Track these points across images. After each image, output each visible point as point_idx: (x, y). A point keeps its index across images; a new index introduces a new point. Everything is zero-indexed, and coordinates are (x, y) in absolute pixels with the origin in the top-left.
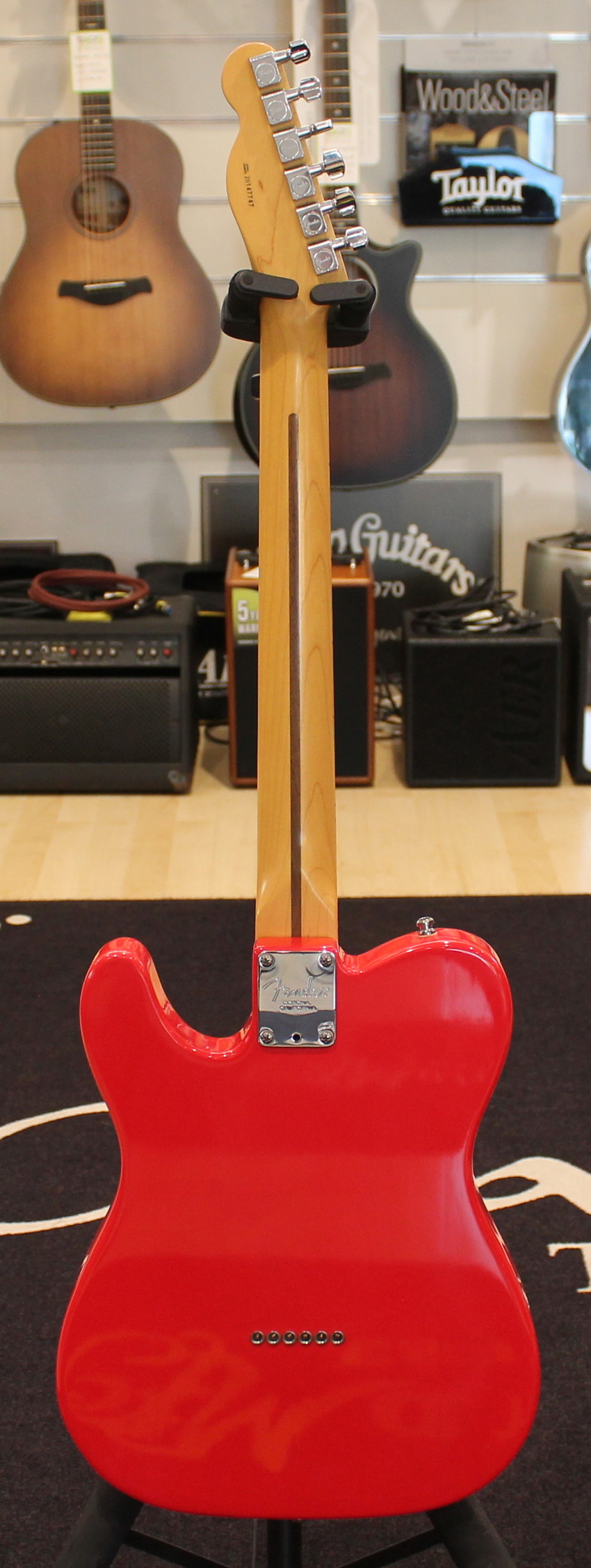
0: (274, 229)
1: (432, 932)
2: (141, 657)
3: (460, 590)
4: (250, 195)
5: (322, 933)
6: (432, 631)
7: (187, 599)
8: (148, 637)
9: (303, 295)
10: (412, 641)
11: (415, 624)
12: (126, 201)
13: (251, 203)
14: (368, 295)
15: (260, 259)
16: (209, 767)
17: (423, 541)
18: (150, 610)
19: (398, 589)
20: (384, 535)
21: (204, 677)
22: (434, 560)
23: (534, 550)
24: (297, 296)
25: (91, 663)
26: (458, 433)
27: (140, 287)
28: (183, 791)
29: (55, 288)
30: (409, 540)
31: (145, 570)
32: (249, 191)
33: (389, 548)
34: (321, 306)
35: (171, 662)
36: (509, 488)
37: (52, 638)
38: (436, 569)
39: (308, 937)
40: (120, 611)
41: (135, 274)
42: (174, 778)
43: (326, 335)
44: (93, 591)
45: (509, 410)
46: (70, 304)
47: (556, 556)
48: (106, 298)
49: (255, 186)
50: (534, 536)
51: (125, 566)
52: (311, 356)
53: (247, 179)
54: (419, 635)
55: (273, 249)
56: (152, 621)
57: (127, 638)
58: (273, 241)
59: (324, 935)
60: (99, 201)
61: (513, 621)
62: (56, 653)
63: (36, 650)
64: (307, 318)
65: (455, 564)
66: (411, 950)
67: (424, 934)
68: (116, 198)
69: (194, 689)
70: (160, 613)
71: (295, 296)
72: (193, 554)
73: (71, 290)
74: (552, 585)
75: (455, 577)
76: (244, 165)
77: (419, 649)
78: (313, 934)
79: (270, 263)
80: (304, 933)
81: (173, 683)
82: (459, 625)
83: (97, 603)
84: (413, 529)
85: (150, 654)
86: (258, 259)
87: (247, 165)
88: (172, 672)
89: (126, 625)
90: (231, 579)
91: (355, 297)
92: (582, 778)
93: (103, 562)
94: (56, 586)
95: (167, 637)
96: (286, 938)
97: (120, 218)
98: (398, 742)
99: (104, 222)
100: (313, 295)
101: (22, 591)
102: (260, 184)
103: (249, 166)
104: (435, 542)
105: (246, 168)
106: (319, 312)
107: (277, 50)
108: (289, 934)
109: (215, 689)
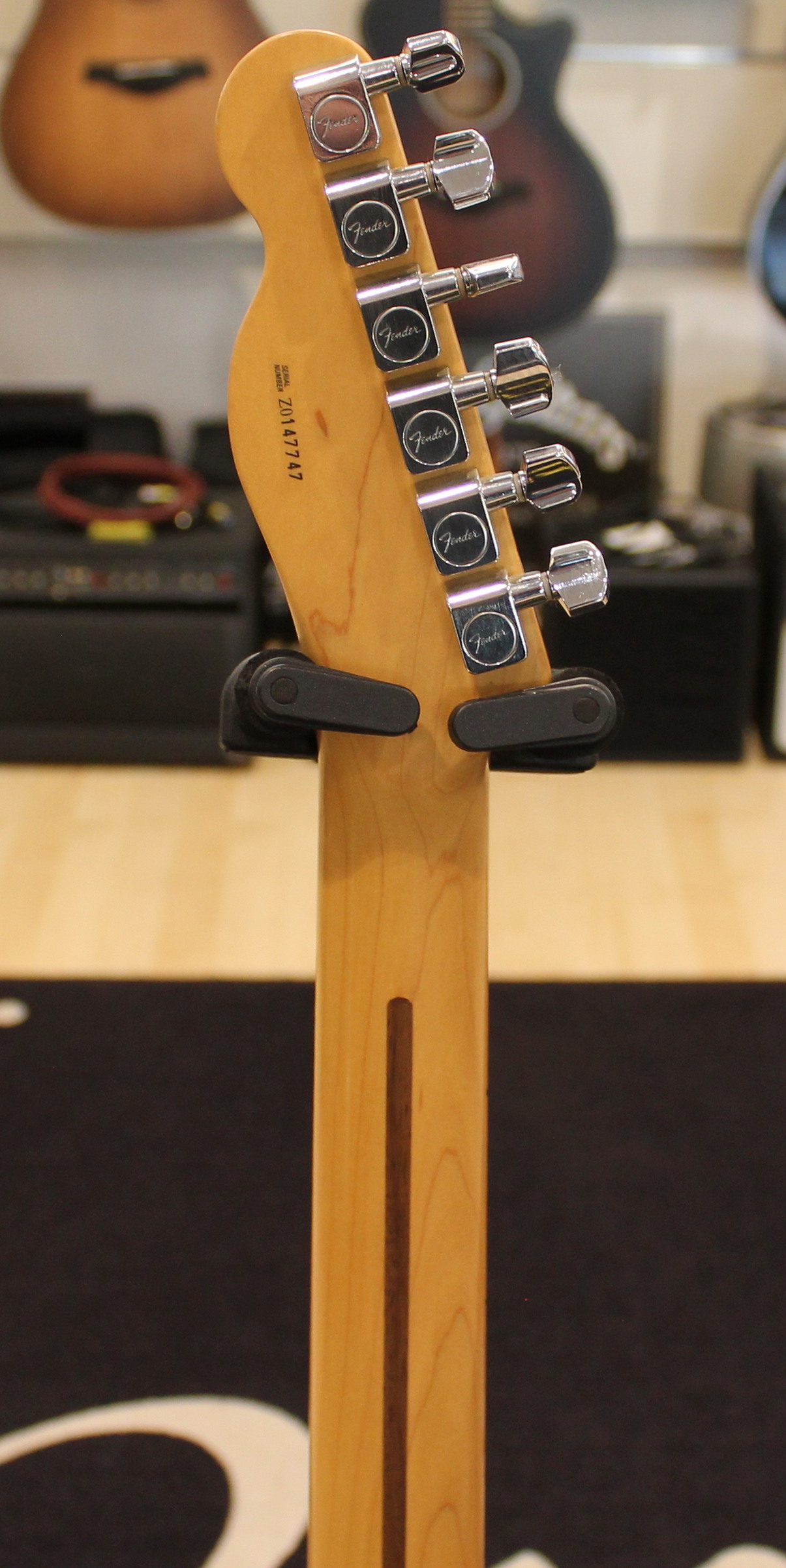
0: (357, 542)
2: (189, 588)
3: (612, 460)
4: (292, 449)
8: (199, 560)
9: (432, 721)
13: (295, 472)
15: (316, 619)
18: (203, 521)
23: (715, 426)
29: (78, 69)
32: (291, 439)
35: (229, 591)
37: (71, 559)
40: (163, 525)
47: (744, 440)
49: (305, 426)
52: (450, 856)
53: (286, 407)
55: (352, 592)
56: (204, 540)
57: (173, 562)
58: (351, 571)
61: (697, 542)
62: (75, 579)
63: (47, 575)
65: (606, 426)
70: (217, 527)
74: (738, 481)
76: (277, 367)
79: (343, 629)
81: (232, 625)
85: (200, 583)
86: (311, 618)
87: (285, 368)
88: (227, 608)
89: (173, 546)
92: (773, 754)
94: (75, 485)
95: (224, 560)
100: (459, 729)
101: (30, 484)
102: (321, 422)
103: (291, 373)
104: (581, 393)
105: (282, 377)
107: (374, 59)
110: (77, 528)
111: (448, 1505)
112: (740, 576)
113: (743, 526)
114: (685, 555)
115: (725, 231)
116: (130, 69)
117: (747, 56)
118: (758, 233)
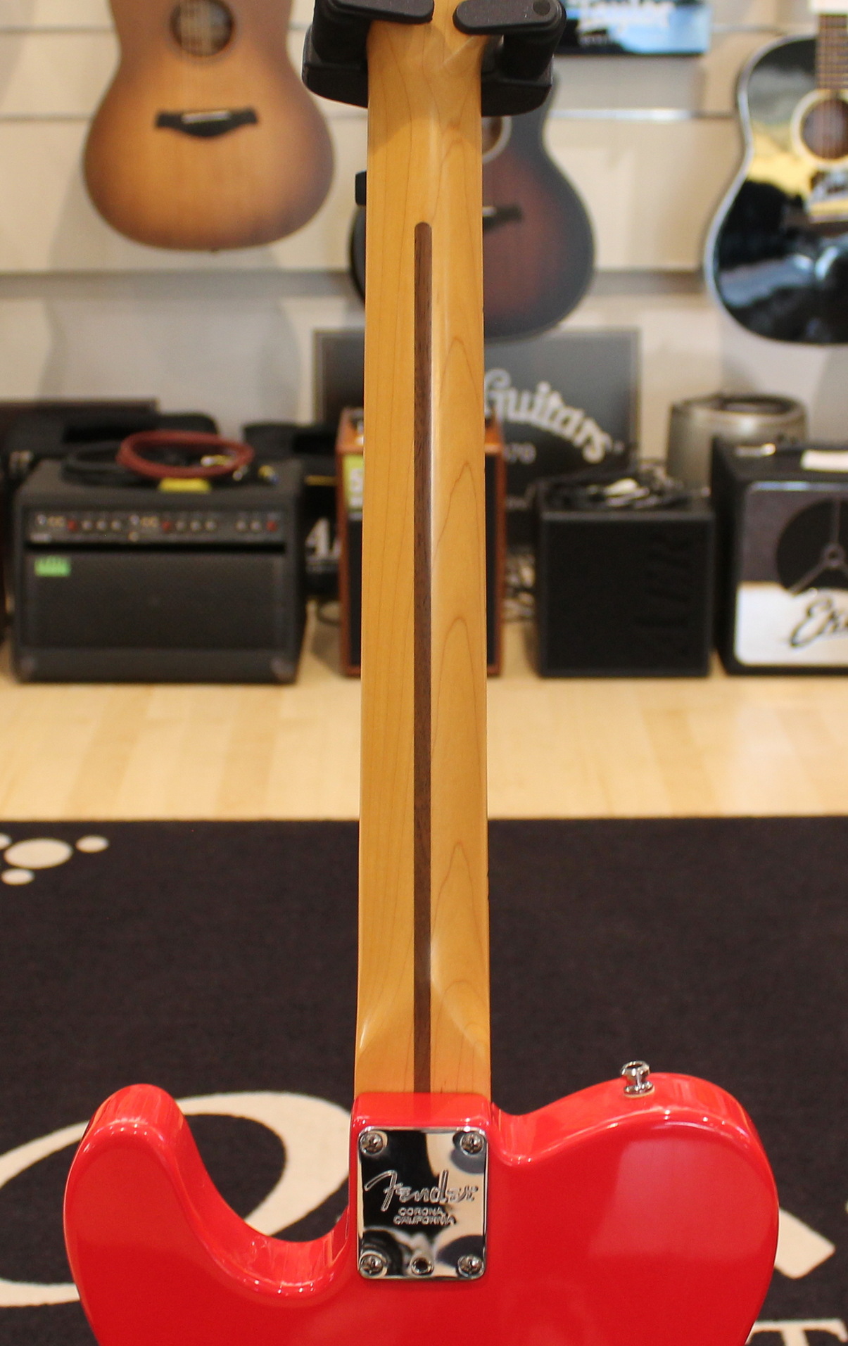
1: (647, 1090)
2: (243, 532)
3: (594, 454)
5: (464, 1087)
6: (569, 504)
7: (294, 466)
8: (251, 509)
9: (442, 16)
10: (548, 515)
11: (550, 497)
12: (230, 24)
14: (555, 16)
16: (319, 652)
17: (555, 401)
18: (253, 478)
19: (527, 453)
20: (512, 395)
21: (313, 550)
22: (566, 422)
23: (678, 414)
24: (431, 19)
25: (187, 538)
26: (597, 284)
27: (244, 118)
28: (287, 681)
29: (149, 118)
30: (539, 401)
31: (253, 432)
33: (518, 407)
34: (473, 38)
35: (276, 537)
36: (649, 345)
37: (143, 510)
38: (568, 432)
39: (441, 1093)
40: (220, 480)
41: (239, 103)
42: (279, 667)
43: (480, 88)
44: (189, 457)
45: (650, 259)
46: (167, 139)
47: (703, 421)
48: (208, 130)
50: (678, 397)
51: (230, 427)
52: (455, 125)
54: (553, 508)
56: (255, 492)
57: (228, 511)
59: (469, 1089)
60: (201, 24)
61: (660, 493)
62: (146, 527)
63: (125, 523)
64: (447, 60)
65: (590, 428)
66: (614, 1125)
67: (633, 1092)
68: (219, 19)
69: (301, 563)
70: (264, 482)
71: (427, 19)
72: (305, 413)
73: (169, 121)
74: (699, 454)
75: (588, 441)
77: (554, 526)
78: (450, 1088)
80: (436, 1085)
81: (279, 564)
82: (599, 499)
83: (195, 469)
84: (544, 388)
85: (251, 529)
88: (275, 548)
89: (229, 495)
90: (343, 444)
91: (531, 20)
92: (734, 670)
93: (205, 423)
94: (150, 451)
95: (271, 508)
96: (404, 1094)
97: (223, 42)
98: (529, 625)
99: (206, 46)
100: (459, 16)
101: (111, 455)
104: (569, 401)
106: (468, 49)
108: (410, 1086)
109: (327, 563)
110: (151, 483)
111: (459, 618)
112: (700, 513)
116: (193, 117)
117: (700, 115)
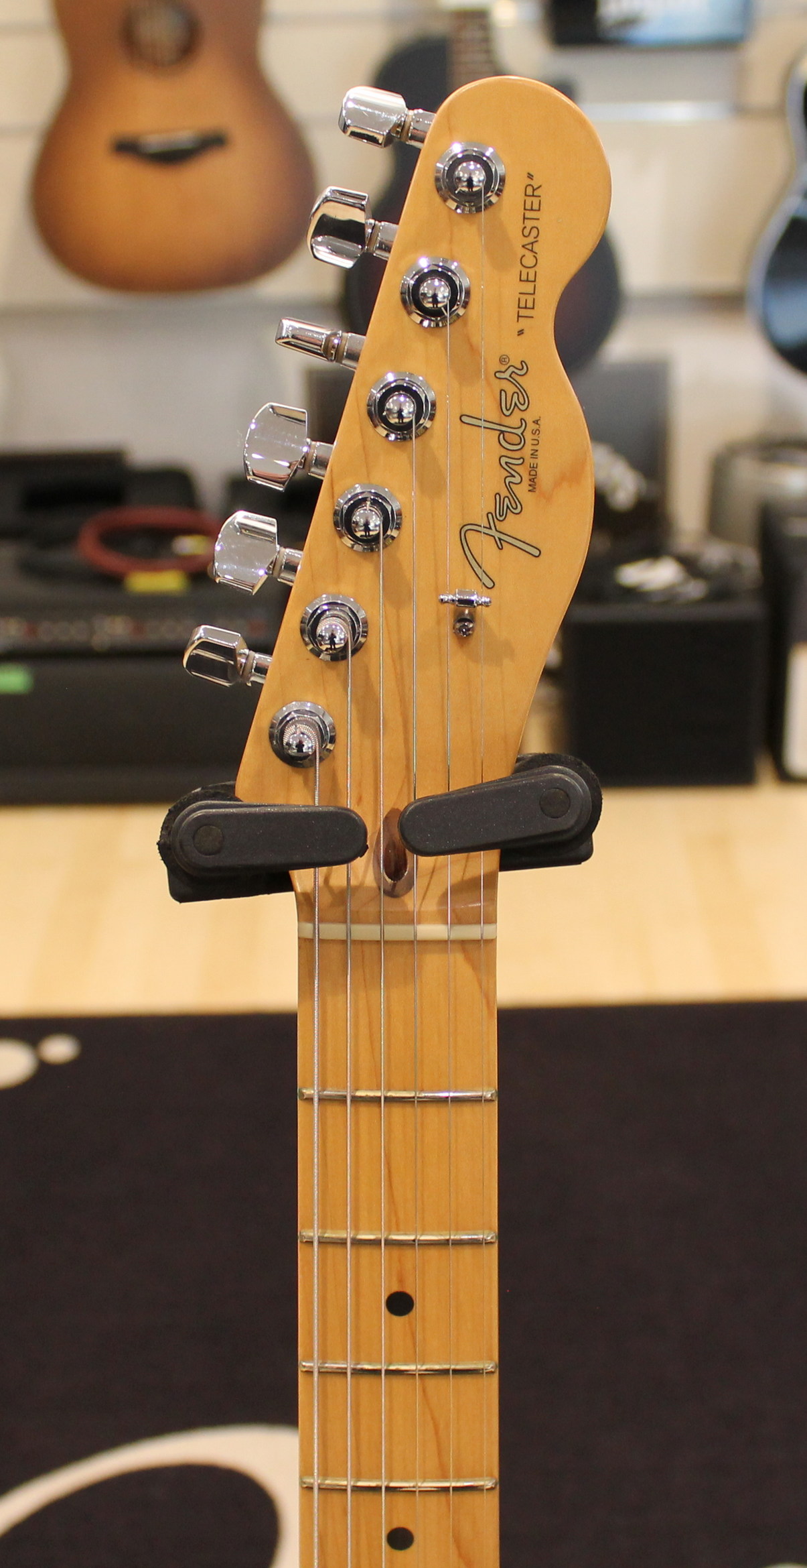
3: (624, 500)
12: (194, 30)
27: (212, 142)
29: (104, 143)
37: (112, 610)
46: (127, 168)
47: (749, 476)
48: (172, 157)
60: (160, 28)
65: (619, 467)
73: (127, 148)
74: (744, 516)
92: (786, 777)
94: (114, 539)
99: (167, 56)
110: (114, 581)
112: (748, 608)
113: (750, 559)
114: (695, 589)
115: (725, 278)
116: (155, 140)
117: (741, 110)
118: (756, 279)
